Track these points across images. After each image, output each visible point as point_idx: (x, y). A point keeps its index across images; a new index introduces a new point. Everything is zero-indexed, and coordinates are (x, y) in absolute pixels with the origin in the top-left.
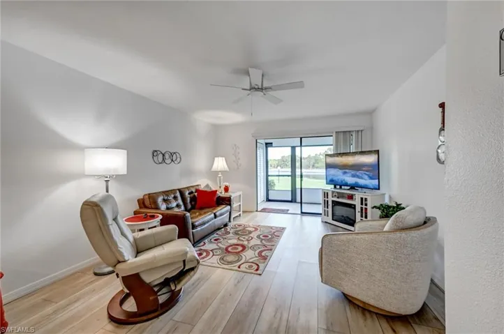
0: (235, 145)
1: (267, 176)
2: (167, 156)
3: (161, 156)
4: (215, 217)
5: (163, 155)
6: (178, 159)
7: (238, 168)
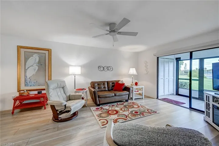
0: (146, 61)
1: (178, 79)
2: (105, 68)
3: (102, 68)
4: (115, 95)
5: (103, 68)
6: (111, 69)
7: (147, 74)
